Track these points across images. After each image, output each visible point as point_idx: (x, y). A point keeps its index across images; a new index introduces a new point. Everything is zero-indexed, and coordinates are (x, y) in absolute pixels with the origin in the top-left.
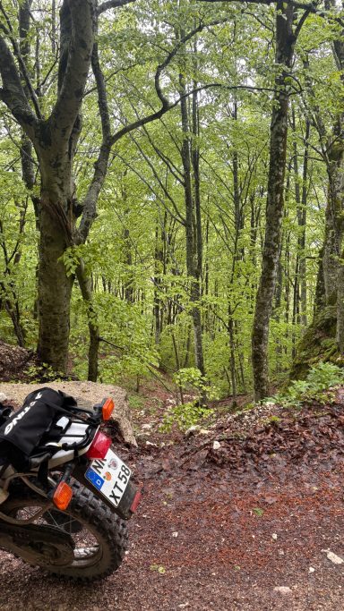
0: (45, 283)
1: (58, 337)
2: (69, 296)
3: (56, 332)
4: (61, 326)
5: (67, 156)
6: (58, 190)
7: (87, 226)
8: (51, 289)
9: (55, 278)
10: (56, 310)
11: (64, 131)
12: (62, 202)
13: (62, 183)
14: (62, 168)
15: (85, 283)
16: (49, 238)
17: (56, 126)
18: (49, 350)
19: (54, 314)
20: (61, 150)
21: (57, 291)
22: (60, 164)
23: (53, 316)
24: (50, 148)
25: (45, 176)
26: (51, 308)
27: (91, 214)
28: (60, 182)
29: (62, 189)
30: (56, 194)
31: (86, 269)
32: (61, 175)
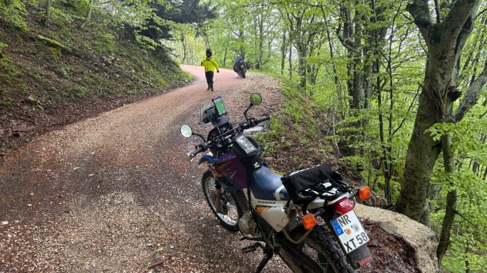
0: (413, 151)
1: (415, 198)
2: (431, 166)
3: (414, 193)
4: (419, 189)
5: (453, 51)
6: (439, 78)
7: (463, 110)
8: (416, 157)
9: (422, 148)
10: (417, 174)
11: (453, 31)
12: (441, 88)
13: (445, 73)
14: (447, 60)
15: (449, 157)
16: (424, 115)
17: (446, 27)
18: (405, 206)
19: (415, 177)
20: (448, 46)
21: (421, 159)
22: (445, 58)
23: (414, 179)
24: (438, 44)
25: (430, 66)
26: (413, 172)
27: (470, 101)
28: (442, 72)
29: (443, 78)
30: (437, 81)
31: (452, 146)
32: (444, 66)
